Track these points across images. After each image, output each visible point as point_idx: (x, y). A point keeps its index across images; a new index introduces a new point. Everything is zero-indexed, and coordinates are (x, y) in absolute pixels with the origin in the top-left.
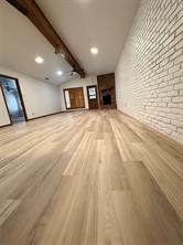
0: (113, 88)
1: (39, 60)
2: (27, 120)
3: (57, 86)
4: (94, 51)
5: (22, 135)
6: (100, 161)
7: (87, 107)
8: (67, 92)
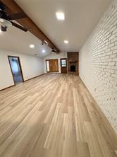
0: (77, 62)
1: (32, 46)
2: (23, 81)
3: (41, 58)
4: (66, 42)
5: (22, 100)
6: (64, 138)
7: (60, 72)
8: (48, 62)
